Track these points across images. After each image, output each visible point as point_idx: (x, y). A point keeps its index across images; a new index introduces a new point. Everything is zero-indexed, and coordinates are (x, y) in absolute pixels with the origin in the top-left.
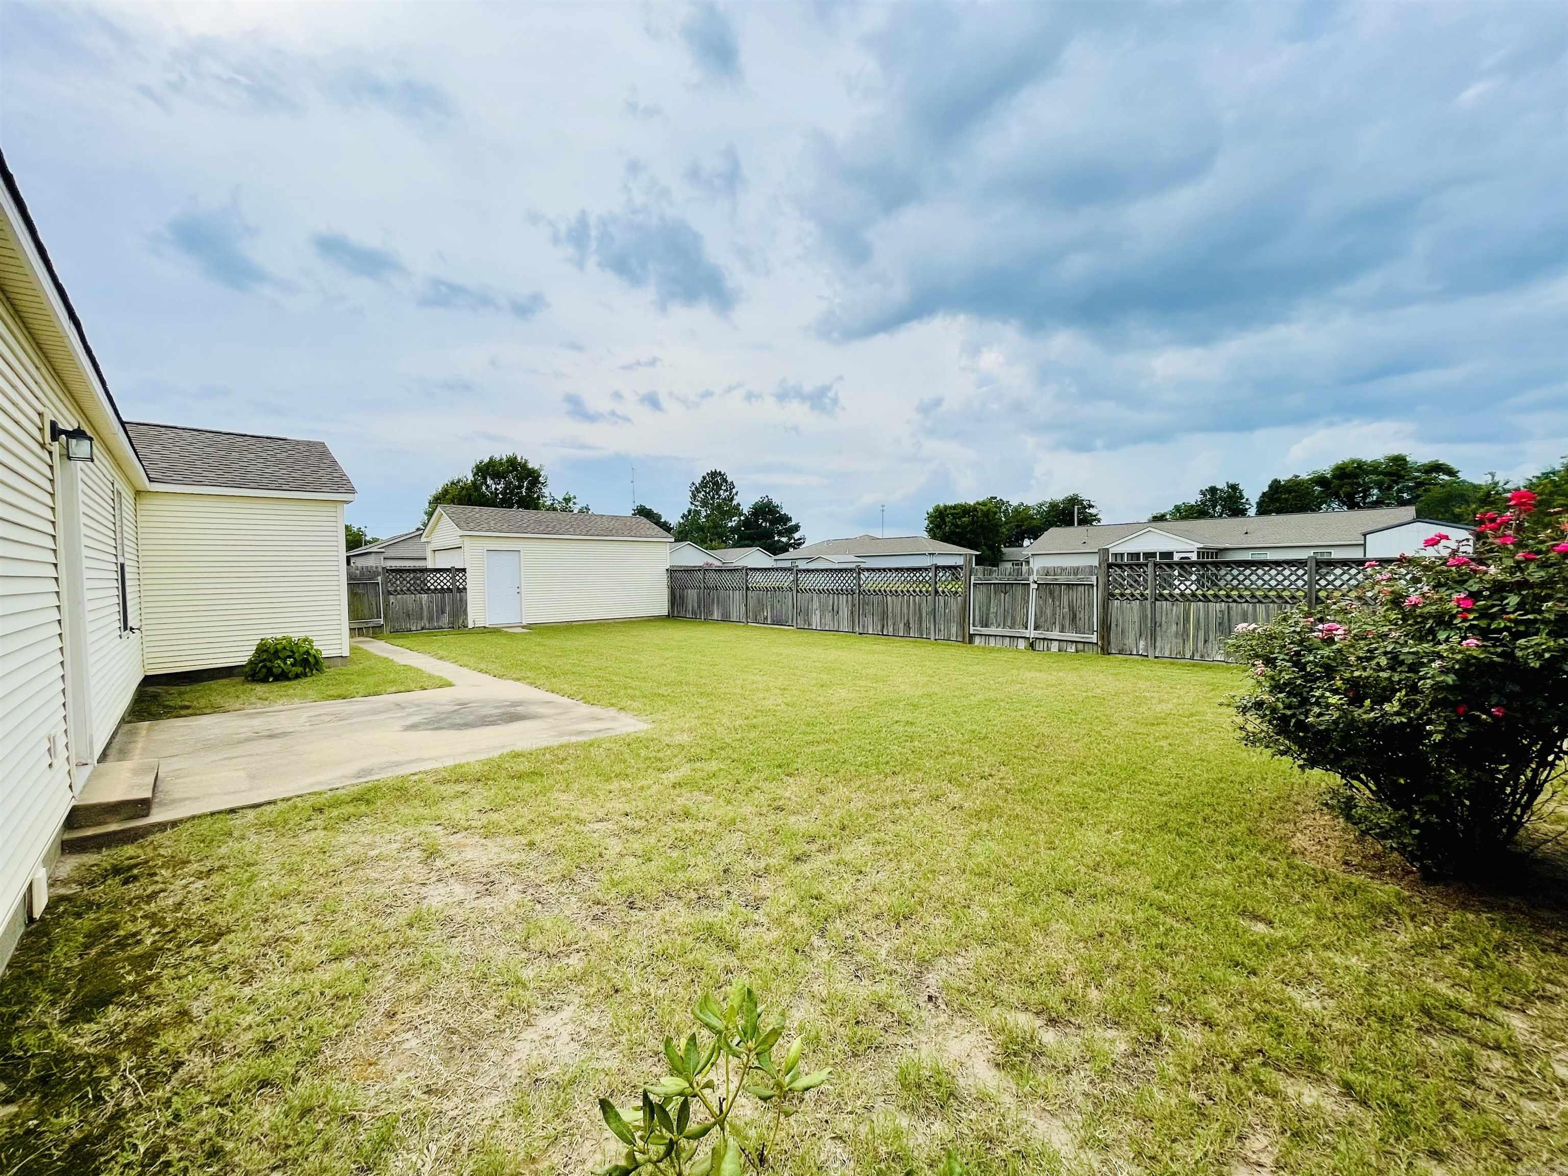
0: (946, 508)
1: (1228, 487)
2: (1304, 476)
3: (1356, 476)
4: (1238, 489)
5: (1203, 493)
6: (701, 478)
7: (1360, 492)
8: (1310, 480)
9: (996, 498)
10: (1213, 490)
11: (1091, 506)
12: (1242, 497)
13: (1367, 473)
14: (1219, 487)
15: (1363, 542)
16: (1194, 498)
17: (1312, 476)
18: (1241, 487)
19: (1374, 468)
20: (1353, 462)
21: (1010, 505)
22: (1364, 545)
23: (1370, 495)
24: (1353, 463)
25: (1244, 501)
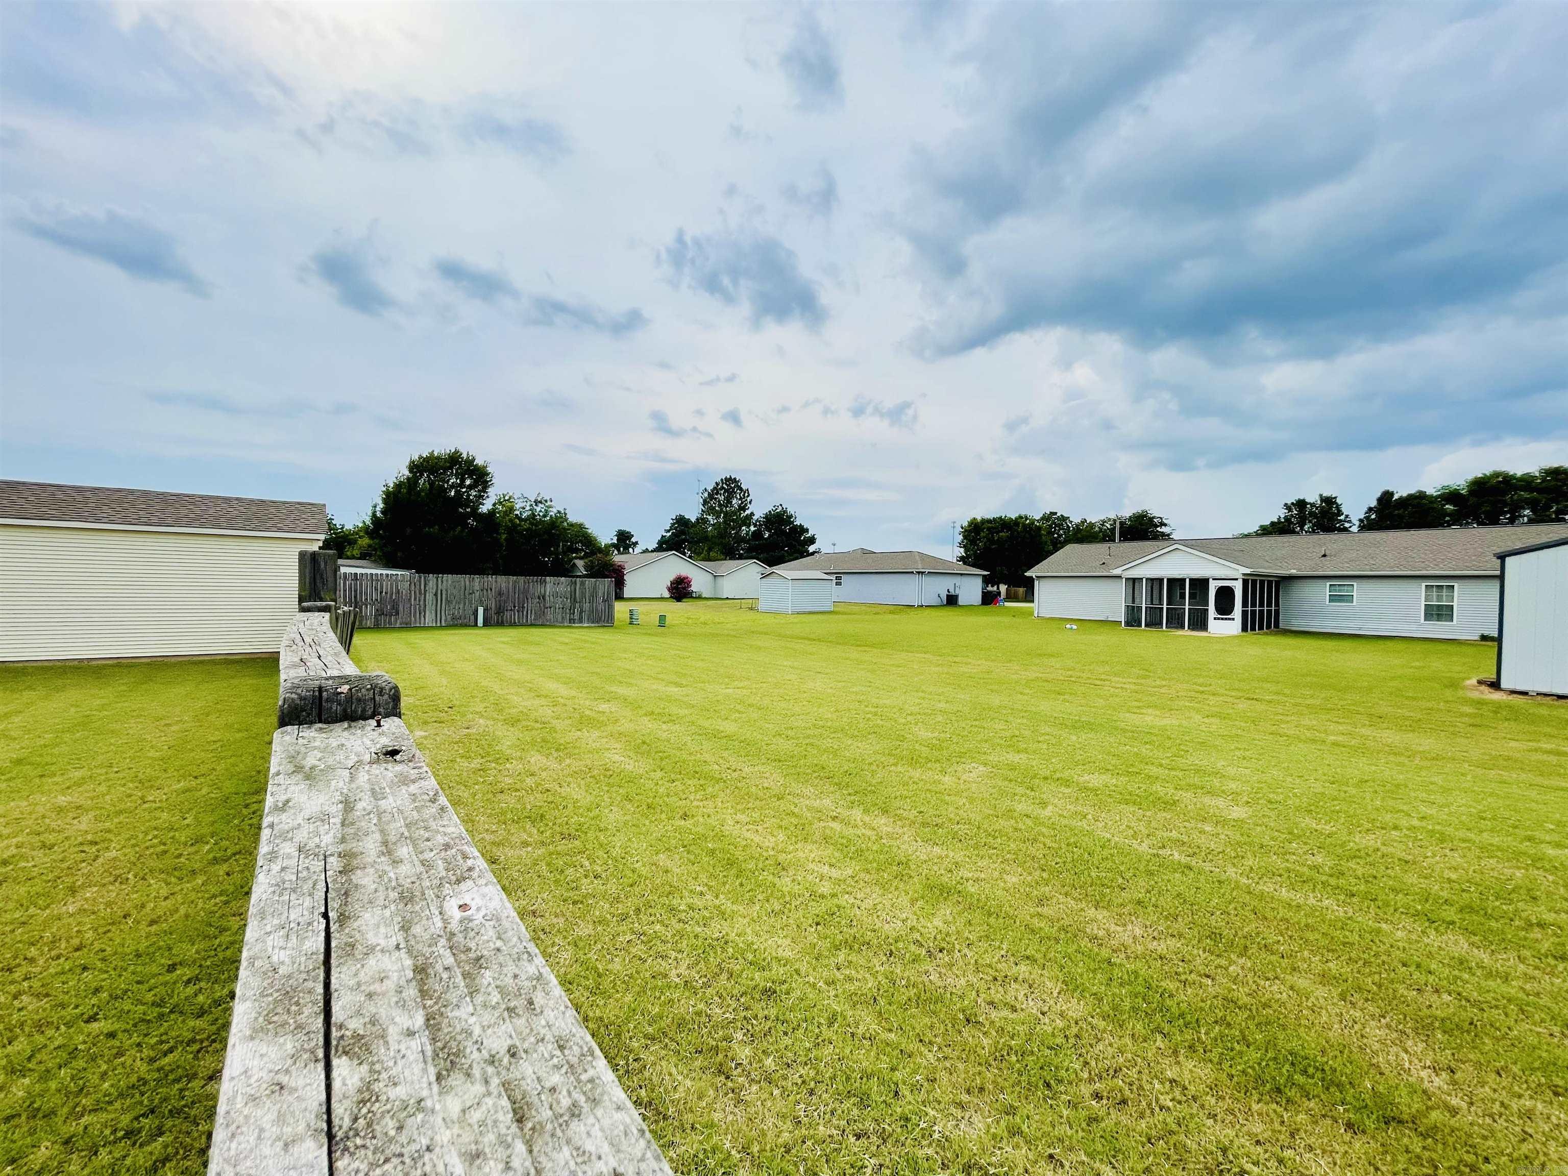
0: (984, 521)
1: (1322, 500)
2: (1431, 490)
3: (1505, 493)
4: (1335, 503)
5: (1288, 507)
6: (714, 484)
7: (1507, 512)
8: (1439, 496)
9: (1056, 513)
10: (1301, 504)
11: (1163, 524)
12: (1340, 513)
13: (1516, 488)
14: (1310, 499)
15: (1498, 573)
16: (1277, 513)
17: (1442, 491)
18: (1339, 501)
19: (1527, 482)
20: (1497, 475)
21: (1071, 522)
22: (1501, 578)
23: (1520, 516)
24: (1498, 477)
25: (1342, 517)
